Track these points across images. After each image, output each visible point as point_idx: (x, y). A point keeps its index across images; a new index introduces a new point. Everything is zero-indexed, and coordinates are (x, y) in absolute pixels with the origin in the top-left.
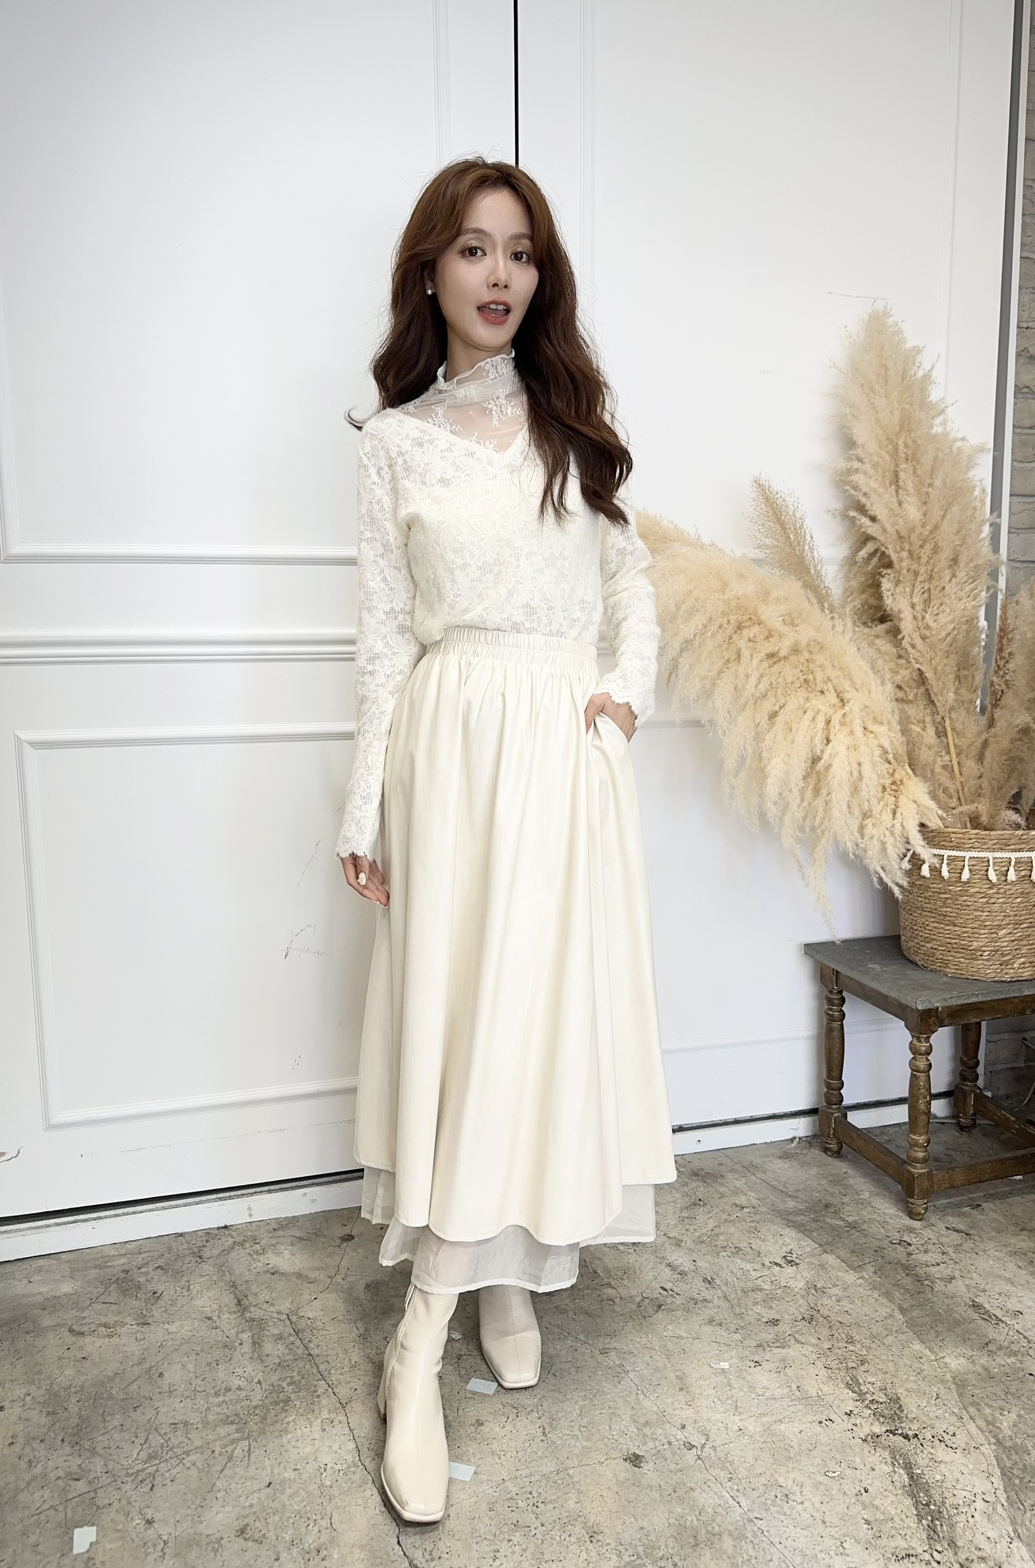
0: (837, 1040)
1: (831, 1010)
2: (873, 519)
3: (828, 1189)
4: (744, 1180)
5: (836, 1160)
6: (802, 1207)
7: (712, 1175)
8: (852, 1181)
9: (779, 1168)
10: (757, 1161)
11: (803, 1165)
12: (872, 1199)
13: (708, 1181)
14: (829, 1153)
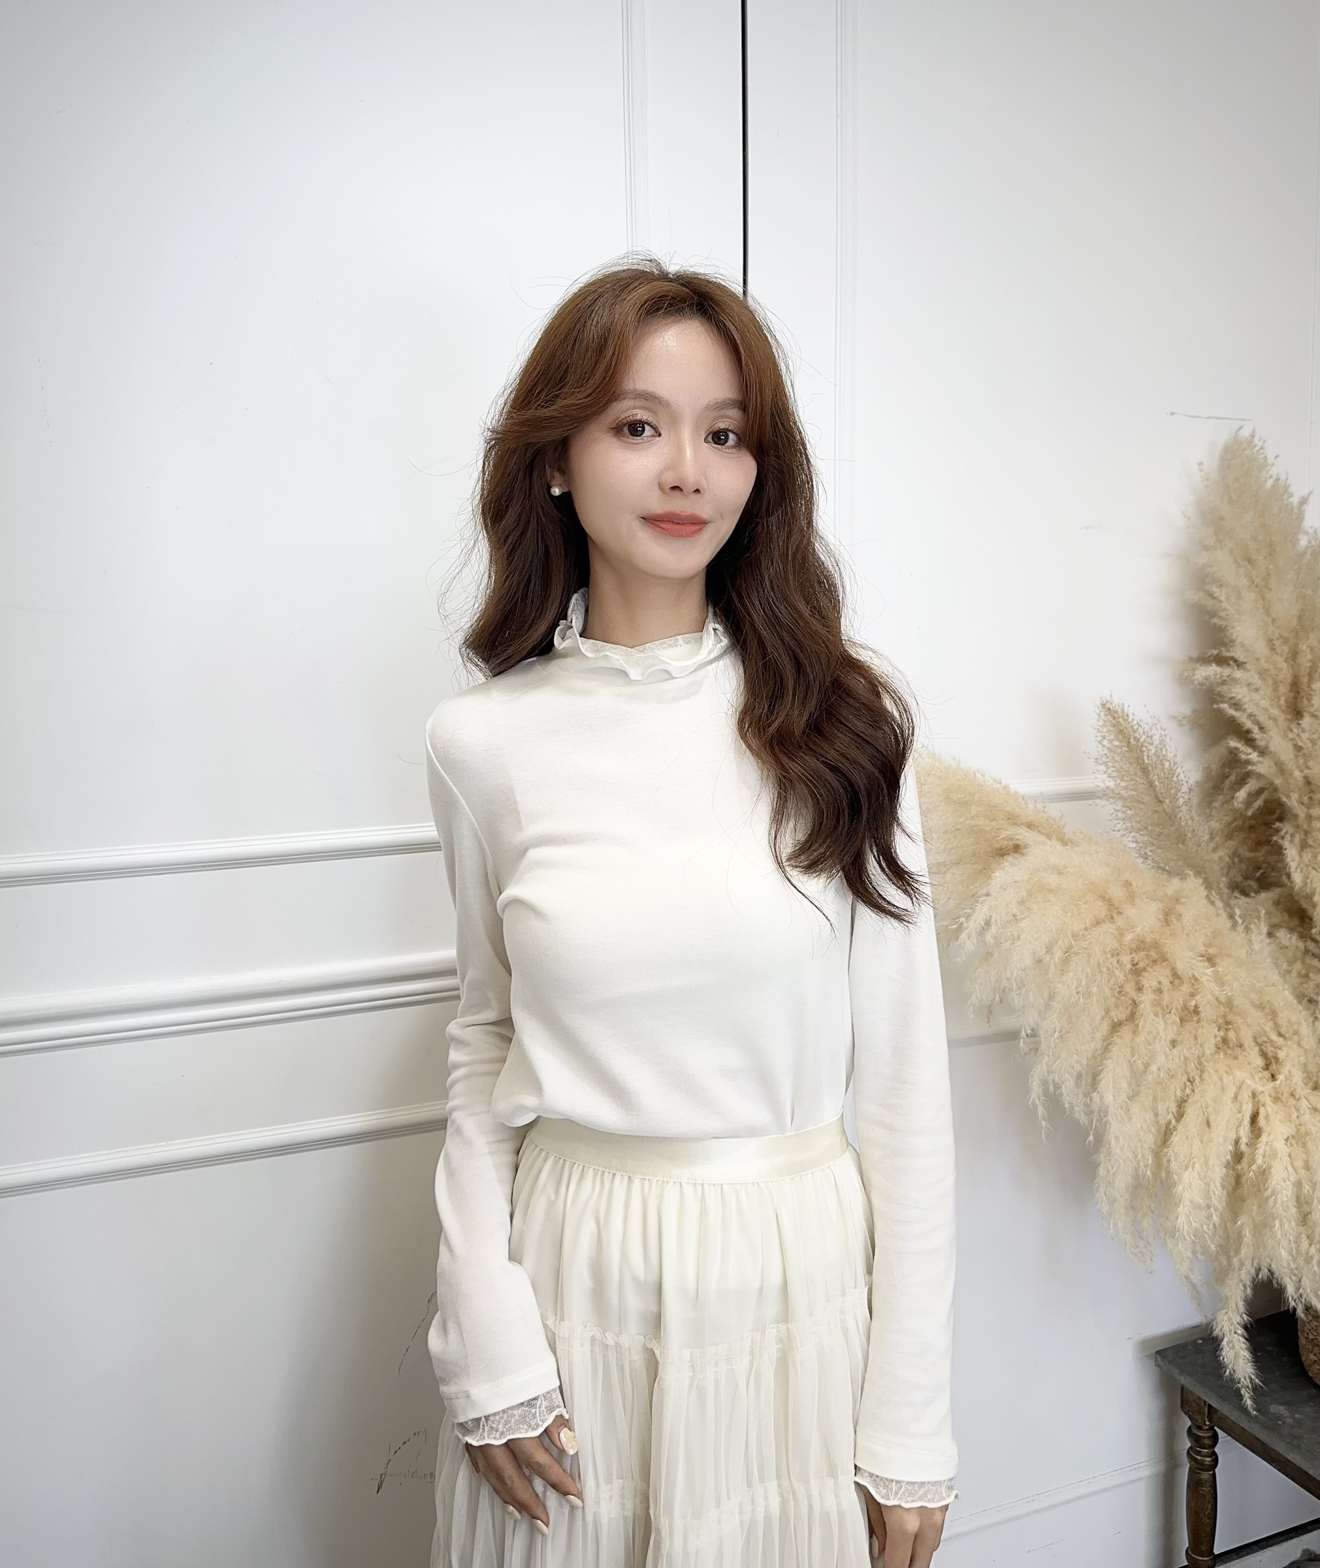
1: (1196, 1452)
2: (1263, 752)
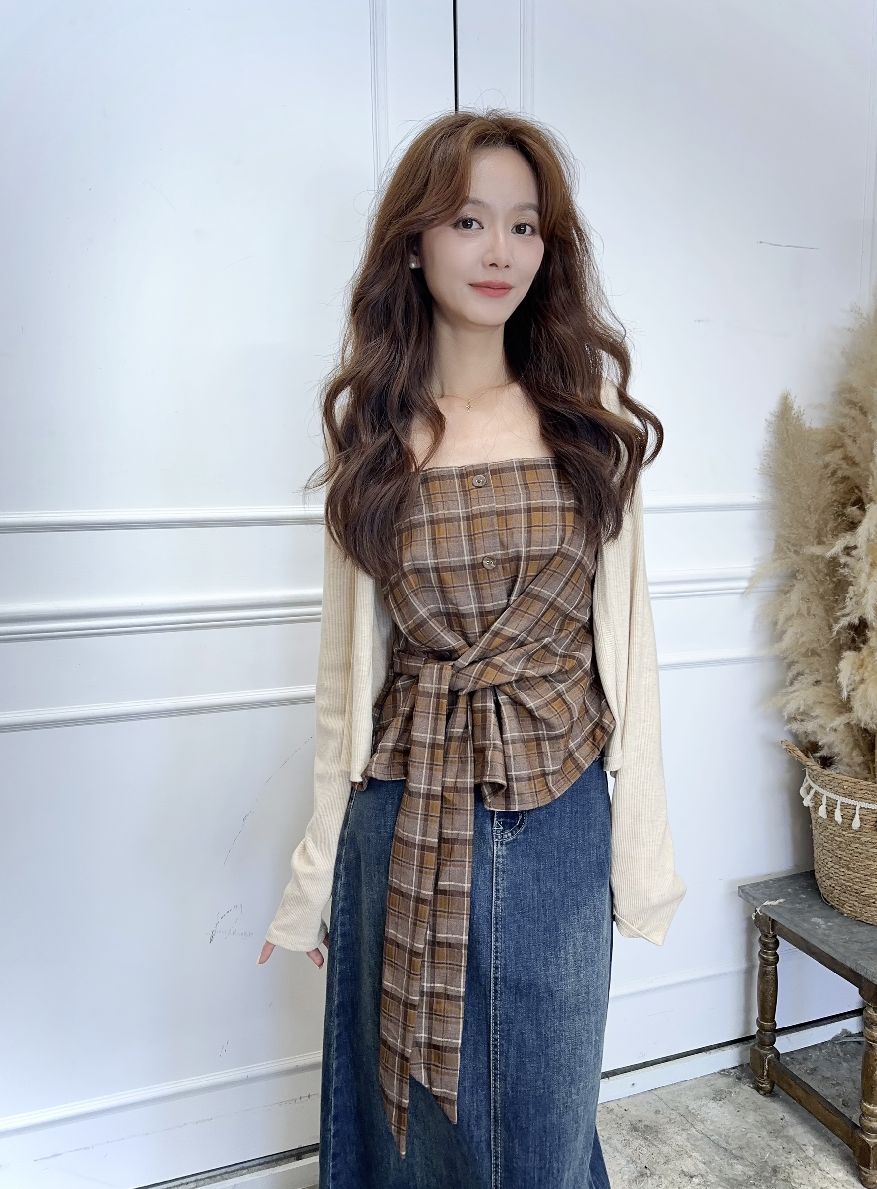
0: (772, 982)
1: (765, 953)
3: (772, 1143)
4: (684, 1134)
5: (769, 1099)
6: (750, 1173)
7: (652, 1128)
8: (791, 1131)
9: (716, 1117)
10: (693, 1105)
11: (739, 1108)
12: (817, 1158)
13: (649, 1138)
14: (762, 1093)
